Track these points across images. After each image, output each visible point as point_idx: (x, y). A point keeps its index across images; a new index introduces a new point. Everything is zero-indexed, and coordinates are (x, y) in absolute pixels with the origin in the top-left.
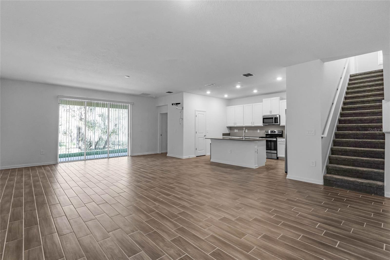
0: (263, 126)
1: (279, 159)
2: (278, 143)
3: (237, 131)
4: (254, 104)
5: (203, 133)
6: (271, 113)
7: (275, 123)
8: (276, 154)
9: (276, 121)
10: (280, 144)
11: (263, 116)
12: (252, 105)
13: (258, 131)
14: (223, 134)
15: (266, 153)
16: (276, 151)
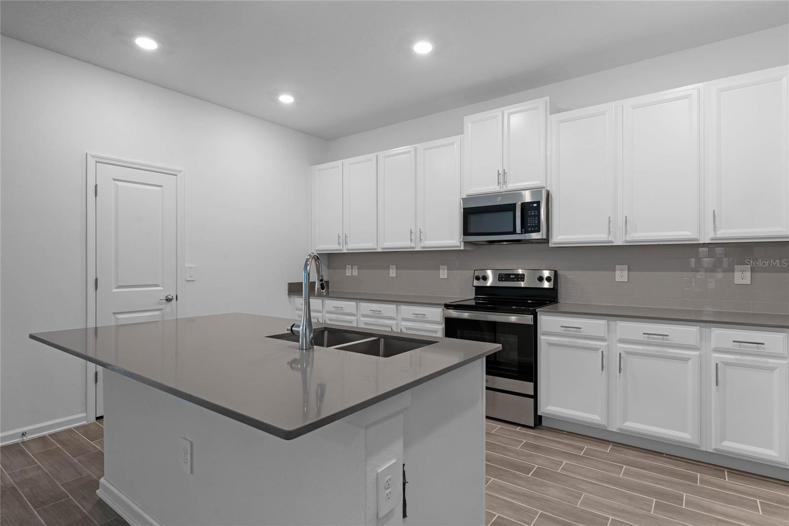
0: (462, 248)
1: (544, 423)
2: (542, 339)
3: (355, 272)
4: (420, 146)
5: (157, 286)
6: (505, 182)
7: (525, 229)
8: (532, 400)
9: (530, 222)
10: (551, 344)
11: (463, 199)
12: (416, 149)
13: (441, 271)
14: (289, 283)
15: (487, 388)
16: (532, 384)
